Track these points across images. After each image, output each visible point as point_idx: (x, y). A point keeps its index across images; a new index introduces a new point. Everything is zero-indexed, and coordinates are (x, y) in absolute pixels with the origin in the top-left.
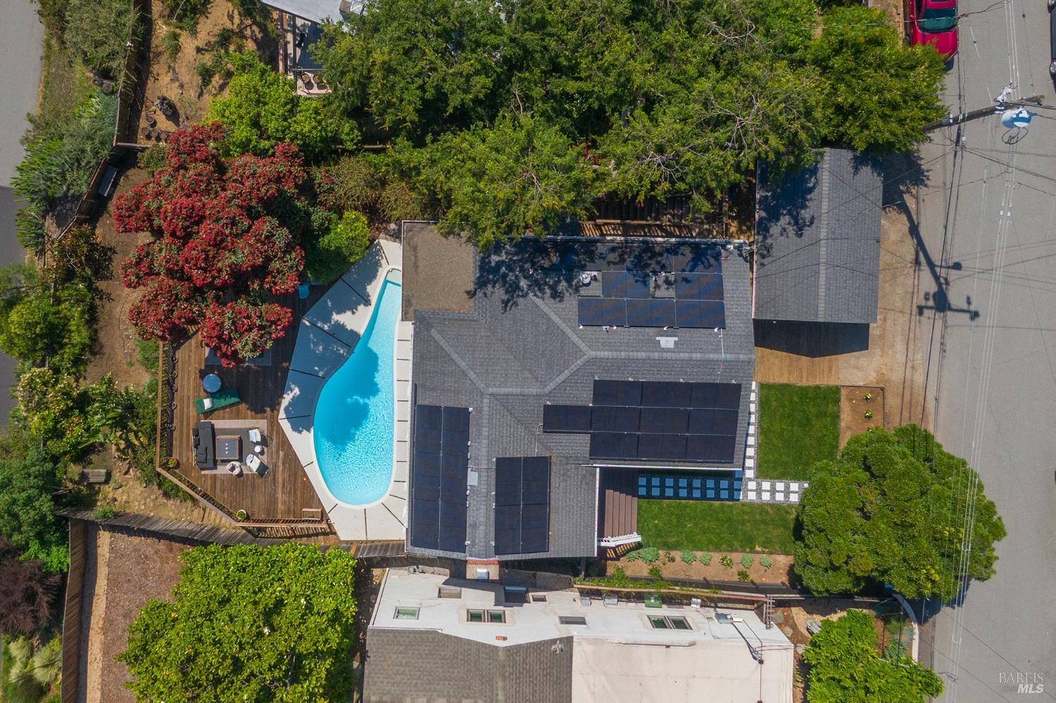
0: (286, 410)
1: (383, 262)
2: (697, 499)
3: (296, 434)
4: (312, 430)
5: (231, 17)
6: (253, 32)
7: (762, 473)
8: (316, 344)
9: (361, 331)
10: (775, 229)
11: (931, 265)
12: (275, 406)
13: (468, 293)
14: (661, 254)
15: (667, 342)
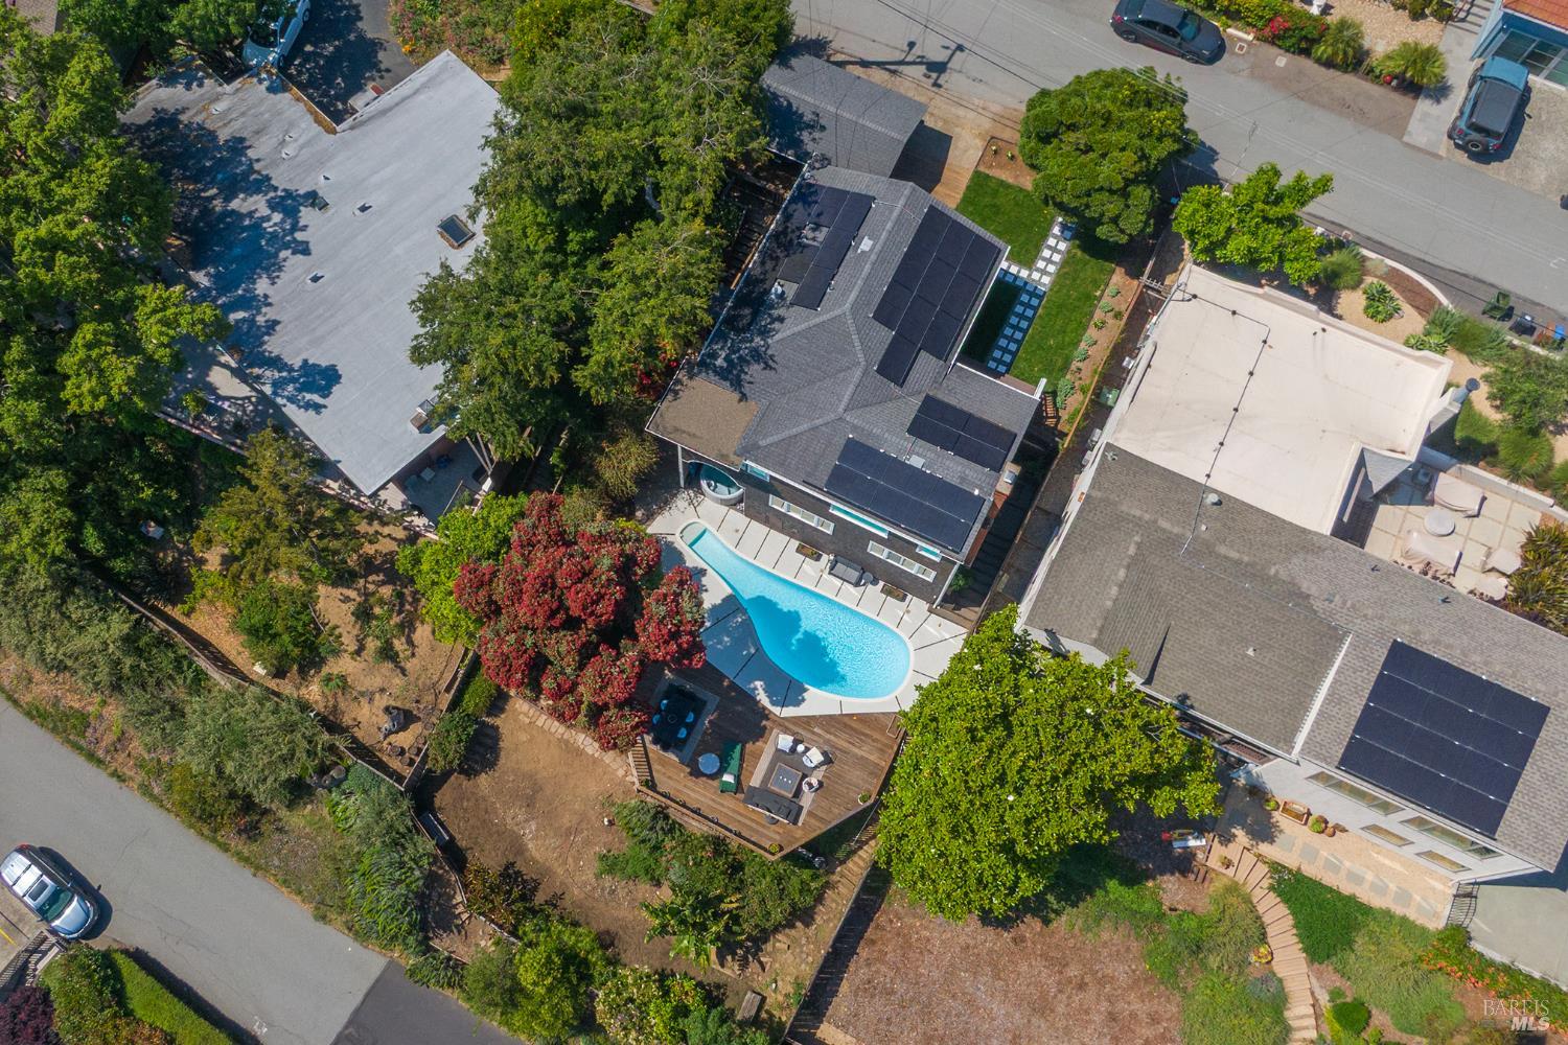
0: (774, 703)
1: (670, 538)
2: (1029, 326)
3: (803, 705)
4: (807, 686)
5: (347, 599)
6: (374, 582)
7: (1029, 263)
8: (720, 642)
9: (729, 591)
10: (810, 147)
11: (902, 63)
12: (764, 714)
13: (740, 400)
14: (787, 227)
15: (866, 244)
